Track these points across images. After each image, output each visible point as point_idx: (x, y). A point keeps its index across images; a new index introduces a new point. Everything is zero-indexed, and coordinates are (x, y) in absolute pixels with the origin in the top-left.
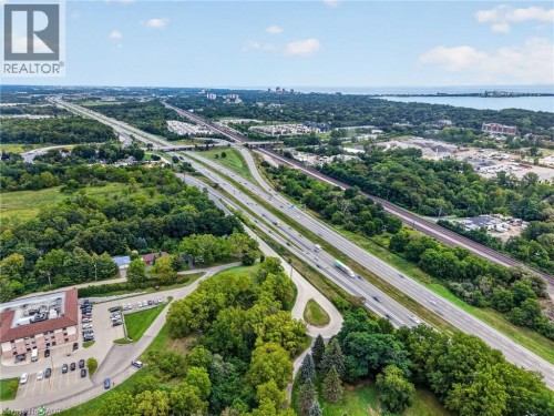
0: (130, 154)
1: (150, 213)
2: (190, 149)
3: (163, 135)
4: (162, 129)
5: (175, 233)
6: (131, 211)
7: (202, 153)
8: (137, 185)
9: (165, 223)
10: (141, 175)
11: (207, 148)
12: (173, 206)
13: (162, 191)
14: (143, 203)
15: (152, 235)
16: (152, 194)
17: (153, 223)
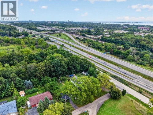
0: (23, 34)
1: (33, 59)
2: (46, 34)
3: (36, 30)
4: (35, 28)
5: (53, 74)
6: (20, 58)
7: (51, 35)
8: (25, 45)
9: (45, 66)
10: (27, 41)
11: (53, 34)
12: (46, 55)
13: (38, 48)
14: (28, 53)
15: (35, 76)
16: (33, 49)
17: (36, 67)
